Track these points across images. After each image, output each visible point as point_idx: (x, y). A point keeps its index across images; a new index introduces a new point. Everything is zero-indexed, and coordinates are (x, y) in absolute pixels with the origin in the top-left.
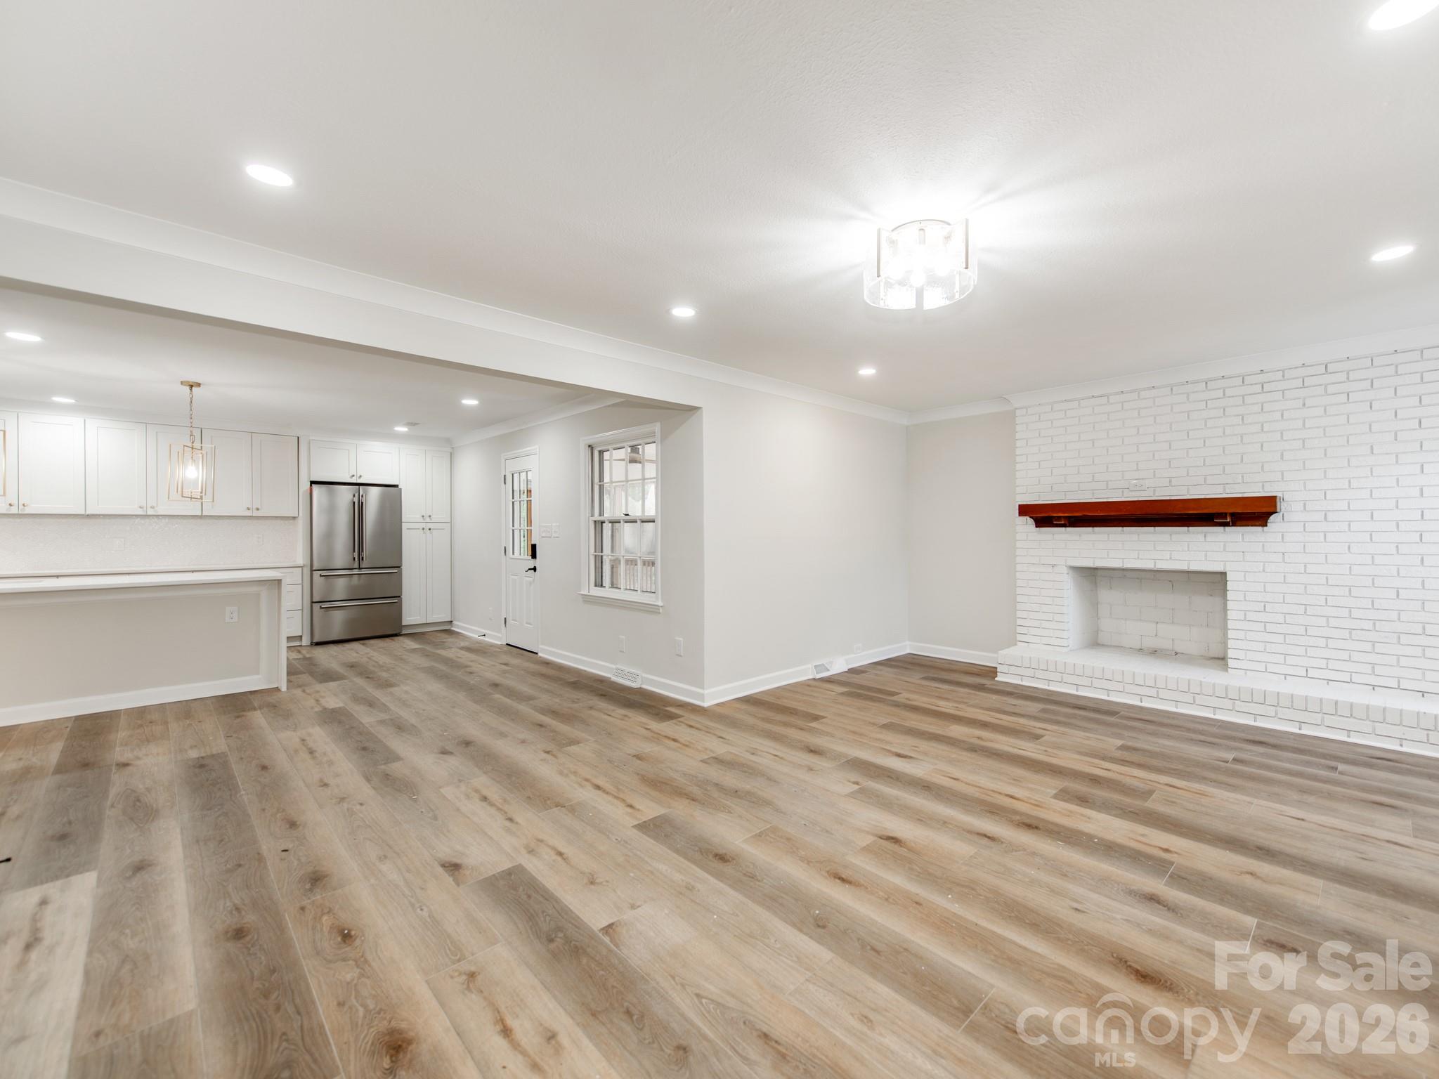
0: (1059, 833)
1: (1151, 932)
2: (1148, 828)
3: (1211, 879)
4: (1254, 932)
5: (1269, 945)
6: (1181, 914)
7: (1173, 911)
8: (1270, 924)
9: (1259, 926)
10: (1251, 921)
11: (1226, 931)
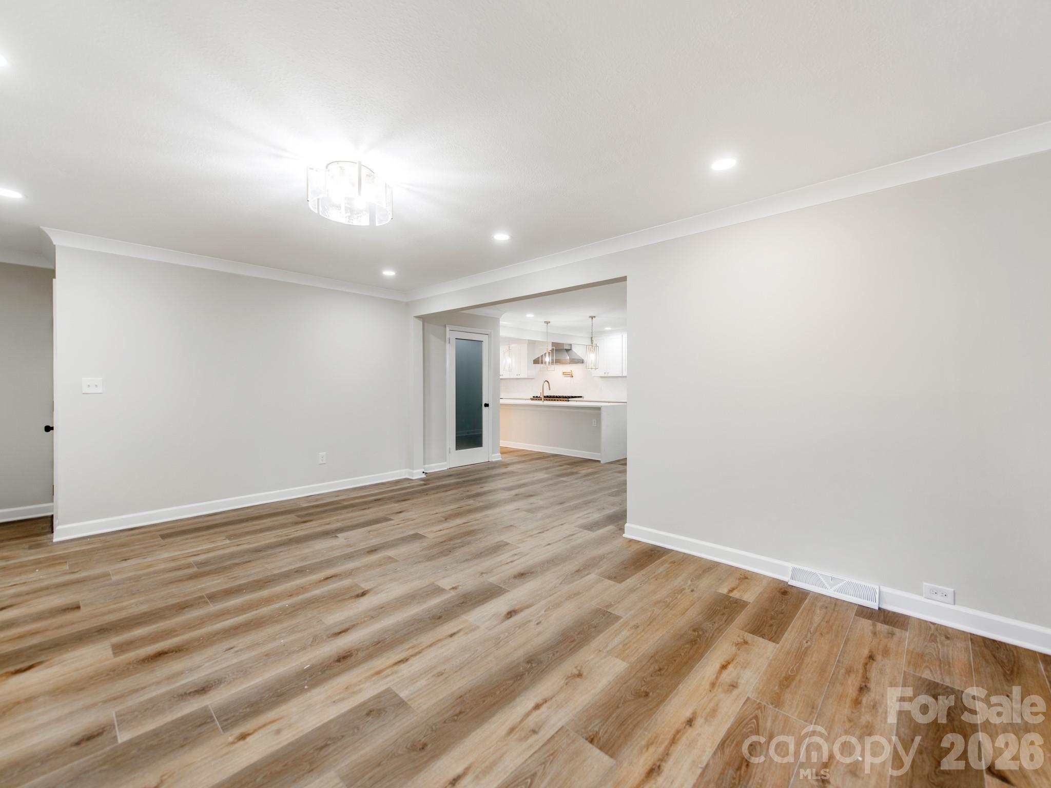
0: (323, 672)
1: (181, 673)
2: (285, 743)
3: (182, 746)
4: (116, 732)
5: (101, 731)
6: (175, 698)
7: (182, 695)
8: (108, 749)
9: (115, 738)
10: (123, 737)
11: (136, 713)
